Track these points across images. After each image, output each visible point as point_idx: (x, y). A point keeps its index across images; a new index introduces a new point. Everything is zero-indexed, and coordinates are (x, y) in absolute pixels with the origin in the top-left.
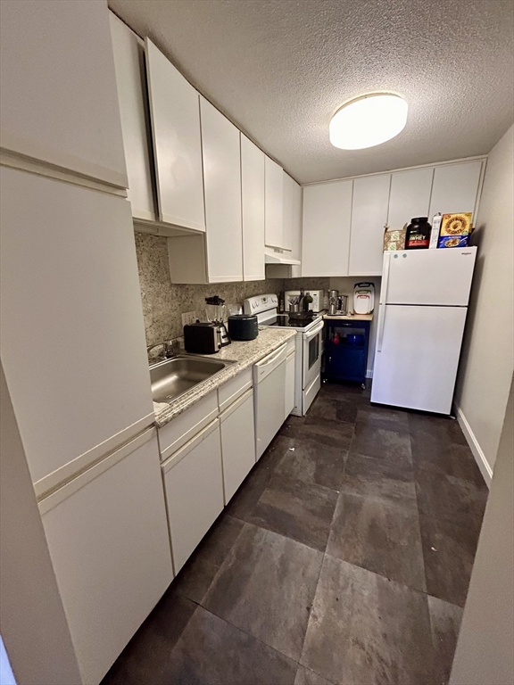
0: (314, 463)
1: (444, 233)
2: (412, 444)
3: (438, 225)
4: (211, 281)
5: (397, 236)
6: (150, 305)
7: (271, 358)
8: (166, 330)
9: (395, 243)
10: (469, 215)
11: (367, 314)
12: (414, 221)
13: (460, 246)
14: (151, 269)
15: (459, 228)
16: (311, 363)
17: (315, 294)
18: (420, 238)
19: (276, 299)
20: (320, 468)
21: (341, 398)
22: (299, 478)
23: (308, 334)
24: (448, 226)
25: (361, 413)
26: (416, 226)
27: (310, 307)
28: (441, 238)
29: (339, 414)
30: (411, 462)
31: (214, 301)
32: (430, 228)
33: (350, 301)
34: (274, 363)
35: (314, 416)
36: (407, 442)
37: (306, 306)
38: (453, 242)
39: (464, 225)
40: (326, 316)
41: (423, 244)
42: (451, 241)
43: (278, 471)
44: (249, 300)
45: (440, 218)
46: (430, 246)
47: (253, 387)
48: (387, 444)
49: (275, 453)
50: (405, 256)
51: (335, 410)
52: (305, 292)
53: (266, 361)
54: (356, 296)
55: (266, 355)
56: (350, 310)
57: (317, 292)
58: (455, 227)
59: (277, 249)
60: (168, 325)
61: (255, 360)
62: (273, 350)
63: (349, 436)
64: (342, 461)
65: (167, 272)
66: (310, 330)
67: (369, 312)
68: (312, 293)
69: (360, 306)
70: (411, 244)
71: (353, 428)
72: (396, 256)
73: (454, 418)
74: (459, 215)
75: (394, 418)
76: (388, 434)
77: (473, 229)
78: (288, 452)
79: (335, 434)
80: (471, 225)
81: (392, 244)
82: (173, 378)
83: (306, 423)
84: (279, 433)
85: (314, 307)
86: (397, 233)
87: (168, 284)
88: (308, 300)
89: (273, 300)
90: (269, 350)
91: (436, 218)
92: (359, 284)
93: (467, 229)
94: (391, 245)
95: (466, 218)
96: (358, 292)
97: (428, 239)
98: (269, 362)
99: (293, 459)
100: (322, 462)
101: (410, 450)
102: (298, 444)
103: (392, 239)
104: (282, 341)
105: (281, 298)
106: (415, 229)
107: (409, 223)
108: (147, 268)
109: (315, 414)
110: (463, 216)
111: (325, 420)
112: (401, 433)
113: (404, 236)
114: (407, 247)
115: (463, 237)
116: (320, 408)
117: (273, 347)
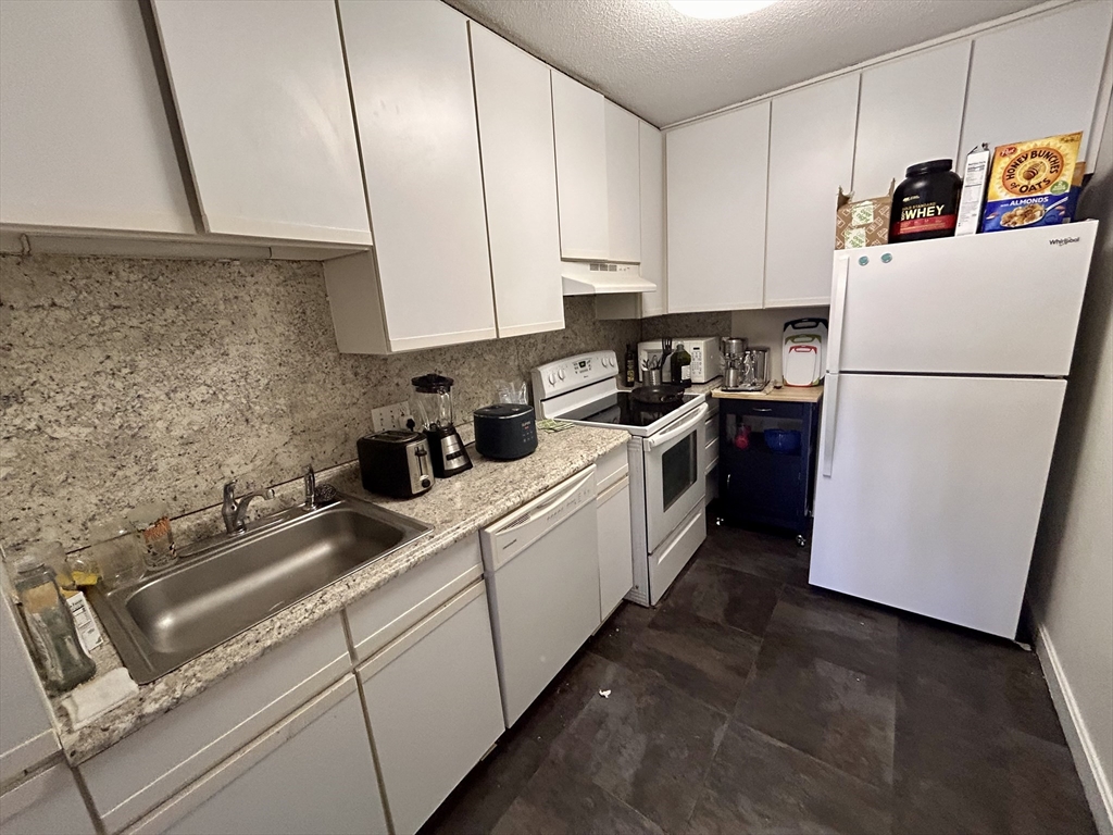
0: (642, 738)
1: (999, 193)
2: (899, 719)
3: (980, 176)
4: (395, 349)
5: (866, 213)
6: (282, 401)
7: (540, 507)
8: (329, 447)
9: (862, 231)
10: (1073, 139)
11: (811, 386)
12: (914, 173)
13: (1047, 221)
14: (280, 329)
15: (1042, 176)
16: (670, 495)
17: (696, 348)
18: (929, 212)
19: (614, 361)
20: (654, 755)
21: (748, 566)
22: (597, 781)
23: (657, 439)
24: (1009, 173)
25: (783, 610)
26: (920, 185)
27: (686, 372)
28: (988, 207)
29: (733, 608)
30: (889, 777)
31: (430, 384)
32: (958, 184)
33: (774, 357)
34: (550, 516)
35: (676, 609)
36: (887, 707)
37: (676, 372)
38: (1024, 215)
39: (1057, 164)
40: (718, 392)
41: (940, 224)
42: (1020, 211)
43: (558, 749)
44: (540, 369)
45: (983, 157)
46: (958, 230)
47: (486, 577)
48: (833, 706)
49: (568, 697)
50: (887, 258)
51: (726, 596)
52: (674, 345)
53: (525, 516)
54: (786, 348)
55: (524, 503)
56: (775, 377)
57: (701, 343)
58: (1030, 175)
59: (597, 264)
60: (336, 435)
61: (481, 521)
62: (547, 489)
63: (742, 672)
64: (709, 744)
65: (328, 330)
66: (662, 430)
67: (815, 381)
68: (689, 346)
69: (795, 370)
70: (905, 229)
71: (756, 649)
72: (864, 261)
73: (1027, 648)
74: (1040, 144)
75: (862, 629)
76: (840, 676)
77: (1088, 178)
78: (594, 699)
79: (709, 662)
80: (1081, 166)
81: (855, 232)
82: (323, 549)
83: (653, 625)
84: (590, 645)
85: (696, 371)
86: (870, 207)
87: (331, 355)
88: (682, 359)
89: (605, 364)
90: (534, 488)
91: (972, 159)
92: (793, 323)
93: (1068, 176)
94: (852, 235)
95: (1065, 149)
96: (792, 338)
97: (952, 211)
98: (532, 518)
99: (600, 721)
100: (662, 738)
101: (892, 735)
102: (621, 681)
103: (856, 221)
104: (580, 463)
105: (628, 358)
106: (917, 192)
107: (902, 178)
108: (271, 329)
109: (681, 602)
110: (1054, 143)
111: (698, 619)
112: (876, 679)
113: (886, 211)
114: (895, 237)
115: (1053, 199)
116: (693, 588)
117: (549, 482)
